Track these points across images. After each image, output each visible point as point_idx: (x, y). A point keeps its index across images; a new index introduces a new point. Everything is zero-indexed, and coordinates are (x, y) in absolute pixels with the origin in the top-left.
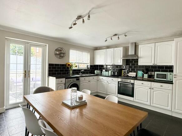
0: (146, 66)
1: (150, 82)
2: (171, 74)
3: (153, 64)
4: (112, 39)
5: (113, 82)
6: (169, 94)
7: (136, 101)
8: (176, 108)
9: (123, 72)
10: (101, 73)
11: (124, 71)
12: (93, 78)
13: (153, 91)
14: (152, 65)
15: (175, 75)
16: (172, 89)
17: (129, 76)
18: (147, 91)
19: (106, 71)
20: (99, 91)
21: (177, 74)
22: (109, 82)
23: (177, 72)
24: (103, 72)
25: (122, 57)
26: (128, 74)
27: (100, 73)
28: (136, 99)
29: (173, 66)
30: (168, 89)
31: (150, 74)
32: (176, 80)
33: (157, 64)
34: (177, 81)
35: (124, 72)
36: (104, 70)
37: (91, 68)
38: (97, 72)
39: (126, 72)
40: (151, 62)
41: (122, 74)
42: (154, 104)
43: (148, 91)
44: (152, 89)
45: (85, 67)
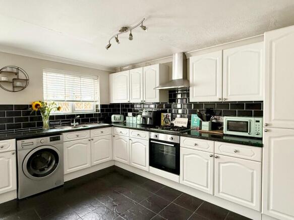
0: (207, 104)
1: (213, 141)
2: (258, 121)
3: (220, 99)
4: (118, 41)
5: (140, 140)
6: (255, 172)
7: (185, 183)
8: (271, 208)
9: (163, 118)
10: (125, 119)
11: (165, 114)
12: (102, 132)
13: (219, 163)
14: (218, 100)
15: (267, 125)
16: (260, 160)
17: (175, 125)
18: (206, 161)
19: (134, 115)
20: (116, 159)
21: (272, 122)
22: (134, 140)
23: (273, 118)
24: (127, 118)
25: (158, 85)
26: (173, 122)
27: (122, 120)
28: (183, 180)
29: (262, 102)
30: (252, 158)
31: (214, 121)
32: (270, 138)
33: (228, 98)
34: (272, 140)
35: (166, 118)
36: (130, 114)
37: (102, 110)
38: (114, 117)
39: (170, 118)
40: (216, 95)
41: (162, 121)
42: (221, 194)
43: (208, 163)
44: (217, 157)
45: (92, 109)
